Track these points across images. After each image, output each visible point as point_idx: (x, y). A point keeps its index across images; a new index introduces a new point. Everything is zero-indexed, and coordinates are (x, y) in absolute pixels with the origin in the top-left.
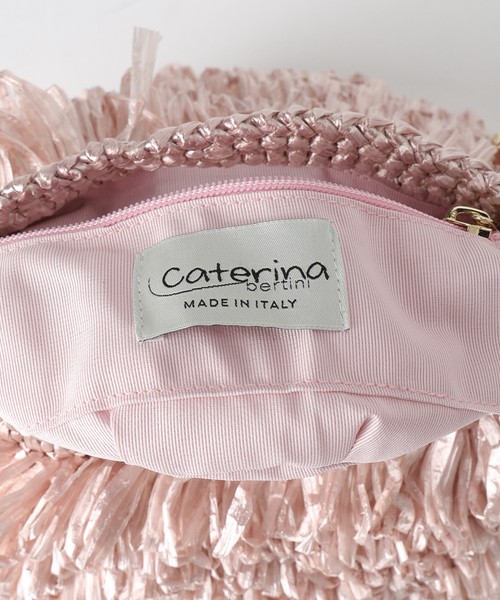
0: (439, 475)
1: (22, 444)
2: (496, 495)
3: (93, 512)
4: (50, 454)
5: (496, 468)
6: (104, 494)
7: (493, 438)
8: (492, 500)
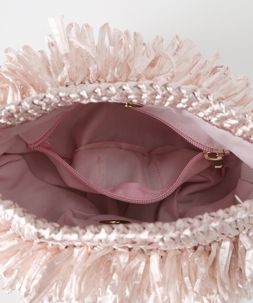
0: (224, 267)
1: (10, 229)
2: (251, 275)
3: (38, 275)
4: (22, 237)
5: (249, 261)
6: (45, 267)
7: (248, 245)
8: (249, 278)
